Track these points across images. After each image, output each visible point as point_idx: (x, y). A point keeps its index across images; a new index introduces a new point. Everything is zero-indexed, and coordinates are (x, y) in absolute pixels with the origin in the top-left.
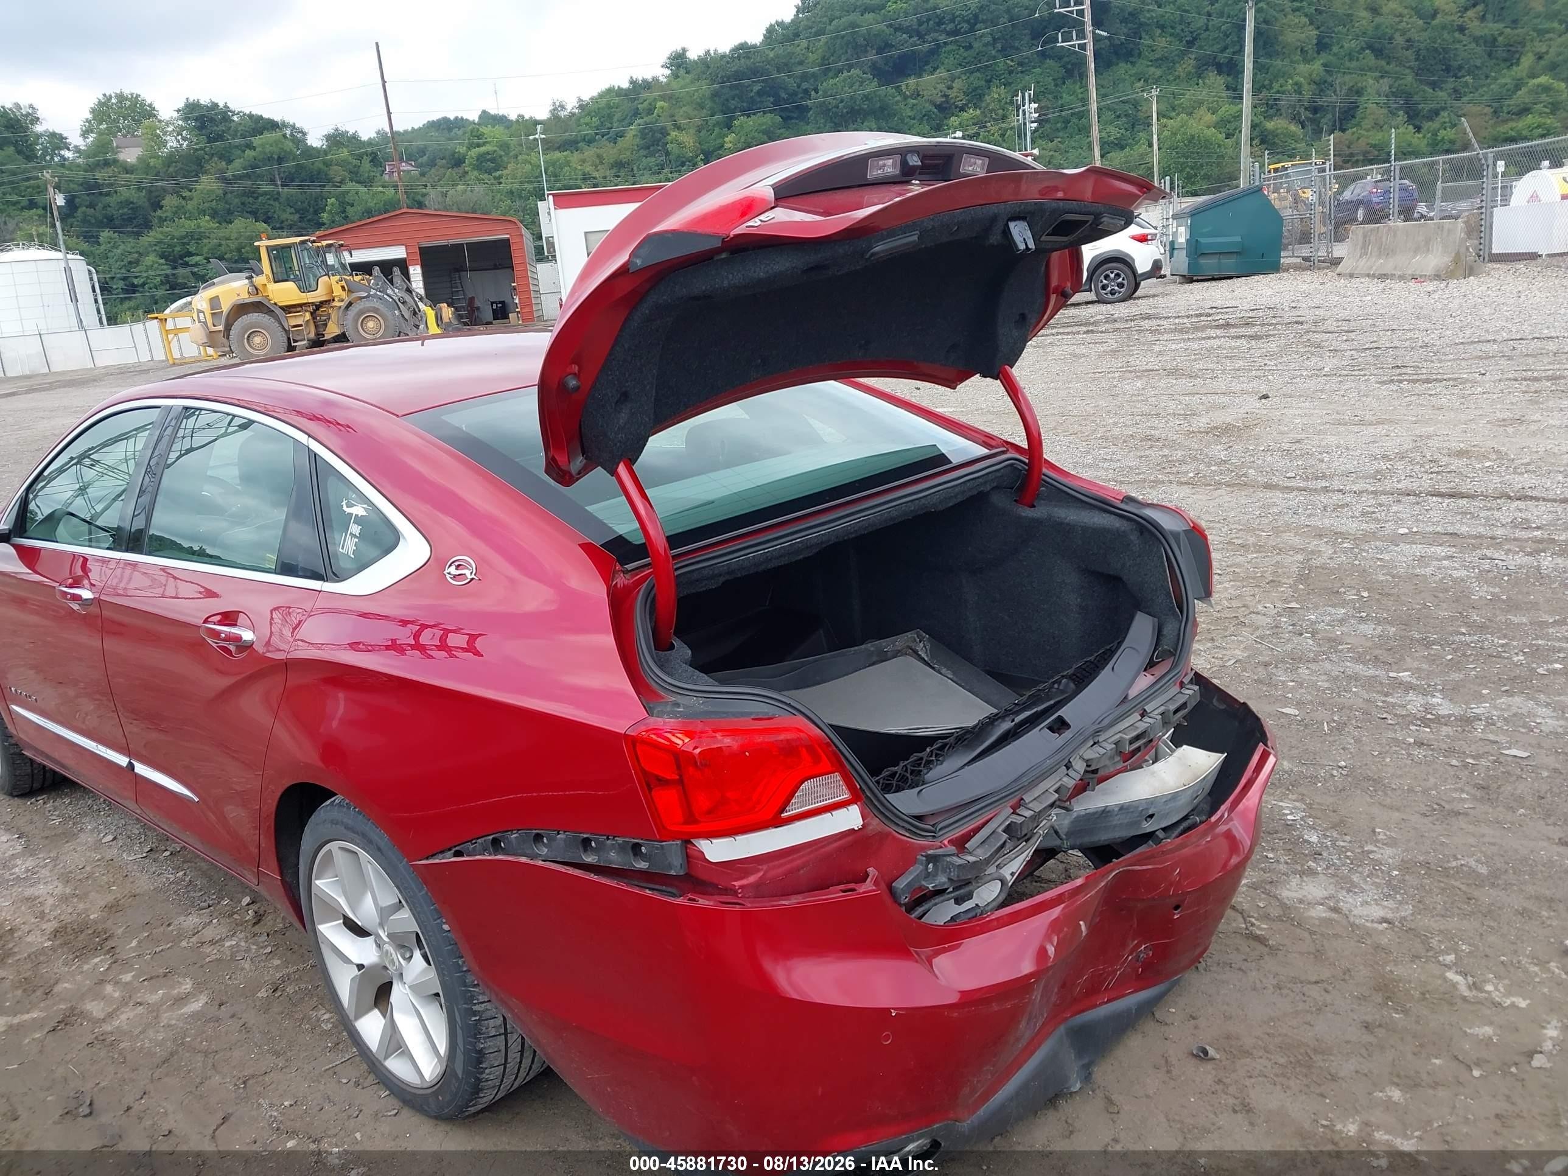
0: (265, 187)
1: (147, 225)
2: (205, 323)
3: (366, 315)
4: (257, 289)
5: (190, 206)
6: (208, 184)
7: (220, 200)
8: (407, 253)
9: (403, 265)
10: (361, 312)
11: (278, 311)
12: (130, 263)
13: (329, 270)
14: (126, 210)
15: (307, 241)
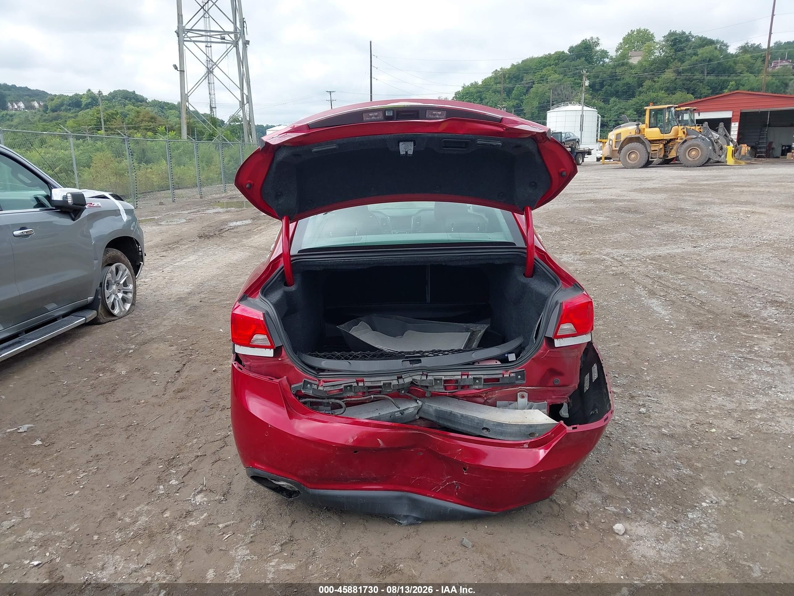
0: (698, 76)
2: (612, 146)
3: (692, 148)
4: (640, 131)
6: (669, 74)
8: (733, 115)
10: (690, 146)
11: (647, 143)
12: (620, 113)
15: (671, 107)
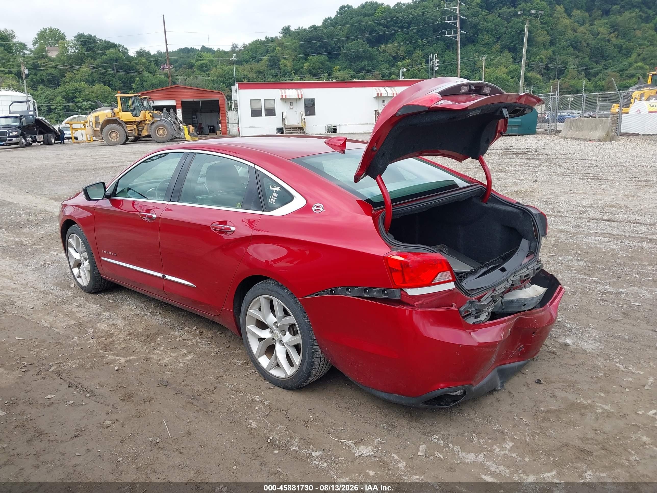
0: (110, 71)
1: (58, 84)
2: (92, 127)
3: (160, 128)
4: (115, 114)
5: (77, 77)
6: (85, 69)
7: (90, 75)
8: (176, 103)
9: (174, 108)
10: (158, 126)
11: (123, 124)
12: (50, 99)
13: (145, 109)
14: (50, 77)
15: (137, 95)
